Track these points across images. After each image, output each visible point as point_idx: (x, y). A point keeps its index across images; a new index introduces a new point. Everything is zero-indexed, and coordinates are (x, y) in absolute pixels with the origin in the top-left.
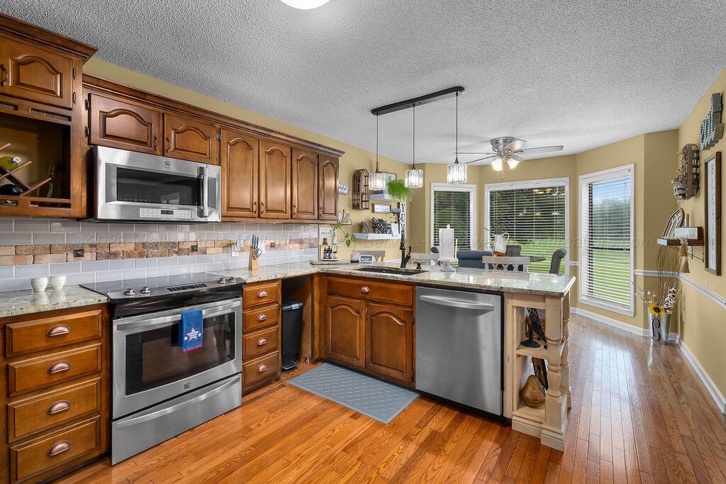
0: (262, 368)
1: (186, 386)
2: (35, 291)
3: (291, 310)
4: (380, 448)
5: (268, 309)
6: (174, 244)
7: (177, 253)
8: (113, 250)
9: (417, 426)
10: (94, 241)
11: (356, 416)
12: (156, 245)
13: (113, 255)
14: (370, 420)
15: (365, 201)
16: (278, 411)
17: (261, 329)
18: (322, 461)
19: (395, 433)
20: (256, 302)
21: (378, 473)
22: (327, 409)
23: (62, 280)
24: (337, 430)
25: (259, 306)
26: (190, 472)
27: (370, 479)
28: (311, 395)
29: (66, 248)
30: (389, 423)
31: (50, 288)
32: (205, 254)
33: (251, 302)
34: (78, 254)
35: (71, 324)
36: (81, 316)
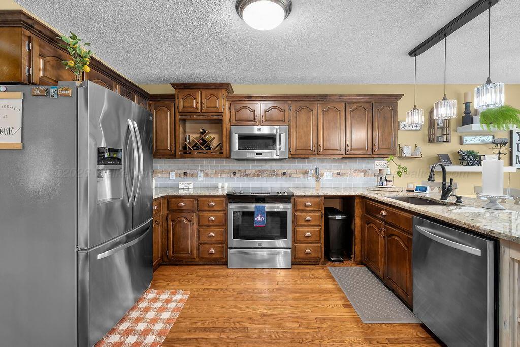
0: (308, 251)
1: (260, 245)
2: (218, 188)
3: (335, 219)
4: (340, 332)
5: (312, 214)
6: (274, 171)
7: (276, 176)
8: (247, 173)
9: (388, 340)
10: (241, 169)
11: (348, 306)
12: (265, 171)
13: (247, 175)
14: (356, 314)
15: (446, 134)
16: (305, 280)
17: (306, 226)
18: (298, 315)
19: (363, 332)
20: (303, 208)
21: (321, 342)
22: (334, 293)
23: (226, 185)
24: (325, 306)
25: (307, 212)
26: (246, 284)
27: (313, 341)
28: (333, 280)
29: (230, 171)
30: (366, 324)
31: (223, 188)
32: (290, 176)
33: (300, 207)
34: (234, 174)
35: (214, 202)
36: (218, 199)
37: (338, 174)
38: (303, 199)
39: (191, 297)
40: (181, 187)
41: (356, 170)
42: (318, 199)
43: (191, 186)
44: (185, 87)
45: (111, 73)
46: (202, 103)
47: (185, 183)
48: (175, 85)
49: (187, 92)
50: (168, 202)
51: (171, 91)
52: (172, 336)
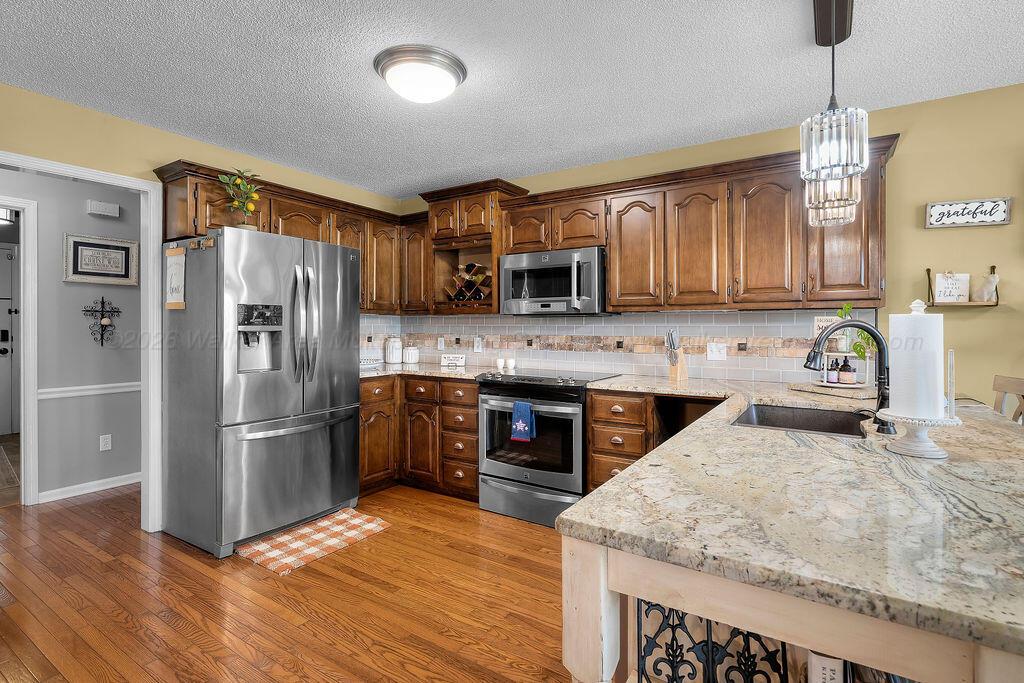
1: (526, 477)
5: (626, 431)
6: (598, 339)
7: (602, 348)
8: (551, 341)
10: (538, 333)
12: (582, 338)
13: (550, 346)
17: (614, 454)
20: (608, 416)
32: (631, 351)
33: (601, 414)
34: (530, 343)
35: (464, 390)
36: (469, 386)
37: (742, 348)
38: (609, 398)
39: (386, 531)
40: (444, 362)
41: (791, 340)
42: (638, 400)
43: (462, 362)
44: (440, 197)
45: (317, 199)
46: (461, 221)
47: (451, 356)
48: (429, 196)
49: (443, 204)
50: (407, 385)
51: (423, 206)
52: (313, 565)
